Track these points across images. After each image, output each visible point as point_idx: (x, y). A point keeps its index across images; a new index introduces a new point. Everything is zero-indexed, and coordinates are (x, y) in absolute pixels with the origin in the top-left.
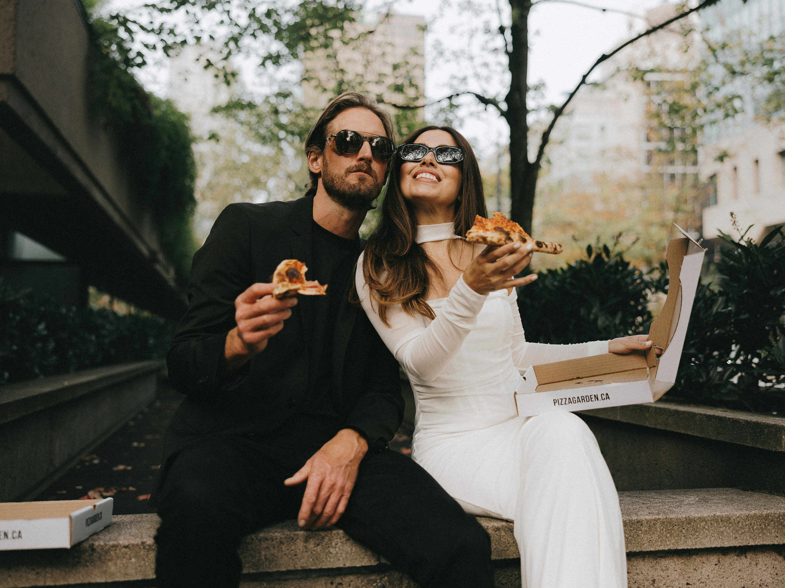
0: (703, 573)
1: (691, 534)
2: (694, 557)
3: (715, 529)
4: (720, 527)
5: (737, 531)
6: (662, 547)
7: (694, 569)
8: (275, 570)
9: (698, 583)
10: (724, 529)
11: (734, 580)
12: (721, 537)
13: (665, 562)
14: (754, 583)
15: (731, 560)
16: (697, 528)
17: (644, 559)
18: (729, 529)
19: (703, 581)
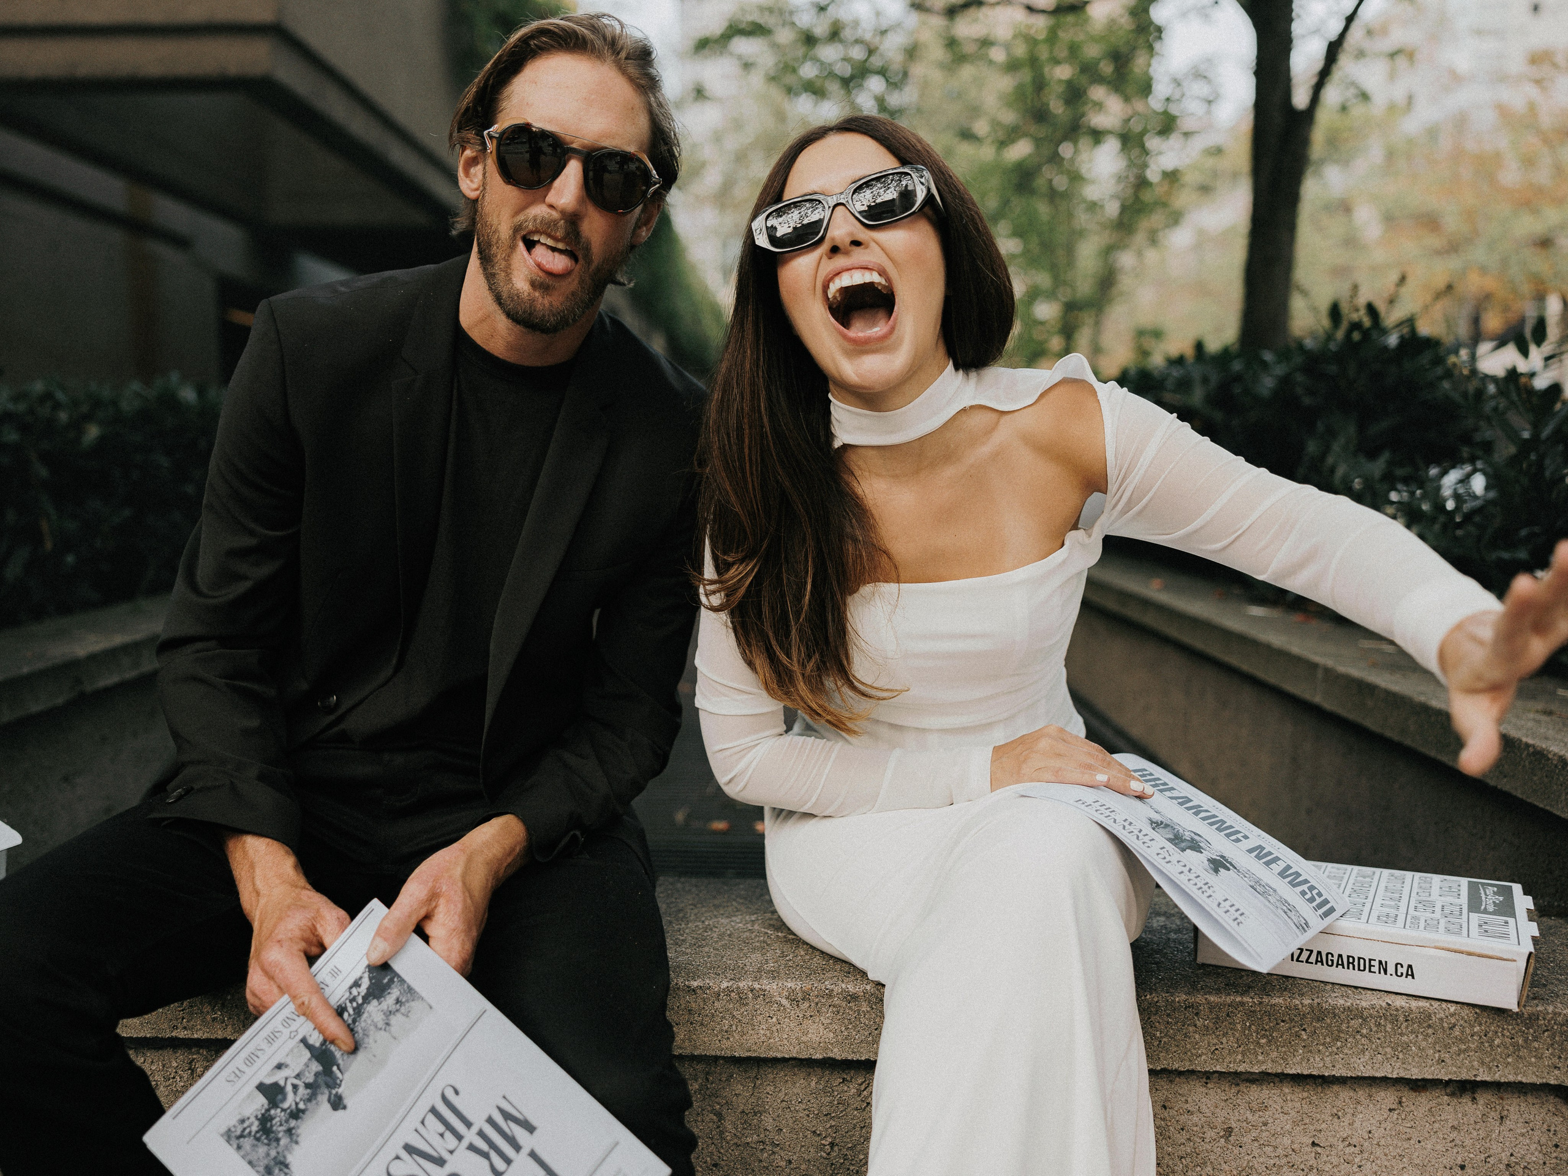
0: (1355, 1125)
1: (1324, 1044)
2: (1336, 1090)
3: (1388, 1038)
4: (1401, 1034)
5: (1447, 1047)
6: (1245, 1064)
7: (1332, 1115)
9: (1341, 1146)
10: (1411, 1038)
11: (1438, 1147)
12: (1401, 1056)
13: (1259, 1094)
14: (1492, 1160)
15: (1433, 1103)
16: (1340, 1031)
17: (1208, 1081)
18: (1425, 1039)
19: (1354, 1141)
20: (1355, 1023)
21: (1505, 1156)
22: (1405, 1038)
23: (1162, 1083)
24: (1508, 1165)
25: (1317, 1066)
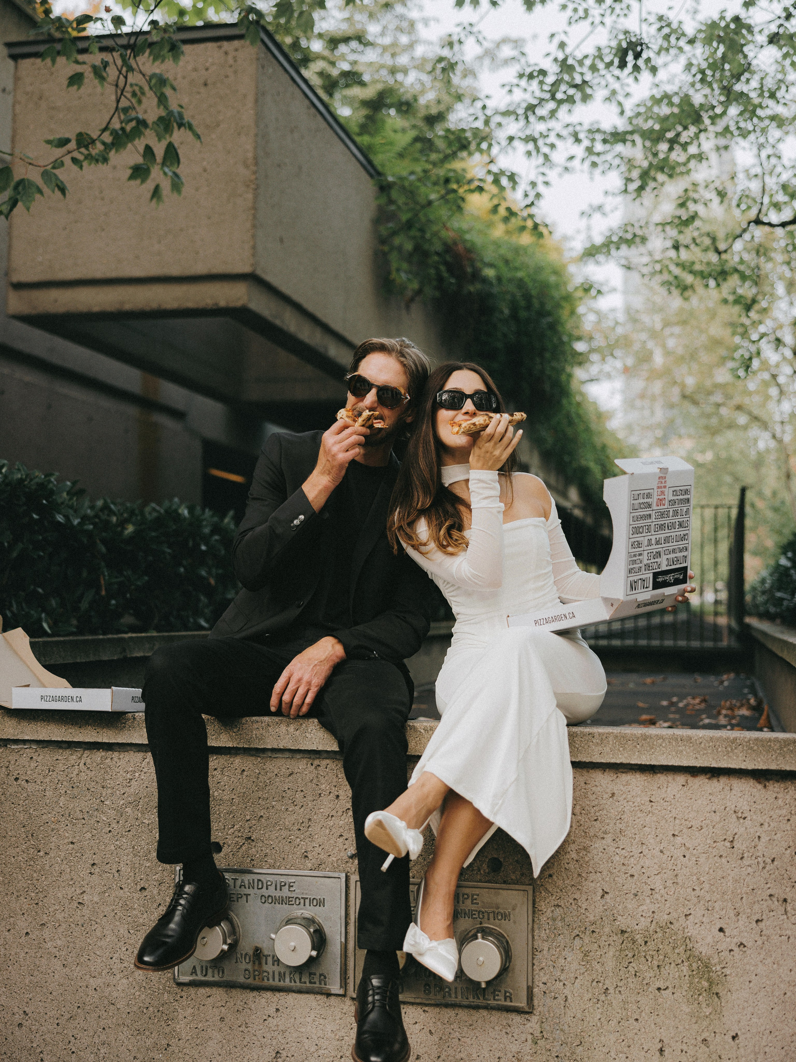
1: (646, 750)
2: (659, 775)
3: (673, 747)
5: (698, 752)
8: (262, 747)
9: (662, 802)
10: (683, 748)
11: (704, 803)
13: (625, 777)
14: (727, 809)
15: (701, 782)
16: (653, 745)
18: (689, 749)
19: (667, 799)
20: (660, 741)
21: (733, 807)
22: (680, 748)
23: (585, 772)
24: (735, 812)
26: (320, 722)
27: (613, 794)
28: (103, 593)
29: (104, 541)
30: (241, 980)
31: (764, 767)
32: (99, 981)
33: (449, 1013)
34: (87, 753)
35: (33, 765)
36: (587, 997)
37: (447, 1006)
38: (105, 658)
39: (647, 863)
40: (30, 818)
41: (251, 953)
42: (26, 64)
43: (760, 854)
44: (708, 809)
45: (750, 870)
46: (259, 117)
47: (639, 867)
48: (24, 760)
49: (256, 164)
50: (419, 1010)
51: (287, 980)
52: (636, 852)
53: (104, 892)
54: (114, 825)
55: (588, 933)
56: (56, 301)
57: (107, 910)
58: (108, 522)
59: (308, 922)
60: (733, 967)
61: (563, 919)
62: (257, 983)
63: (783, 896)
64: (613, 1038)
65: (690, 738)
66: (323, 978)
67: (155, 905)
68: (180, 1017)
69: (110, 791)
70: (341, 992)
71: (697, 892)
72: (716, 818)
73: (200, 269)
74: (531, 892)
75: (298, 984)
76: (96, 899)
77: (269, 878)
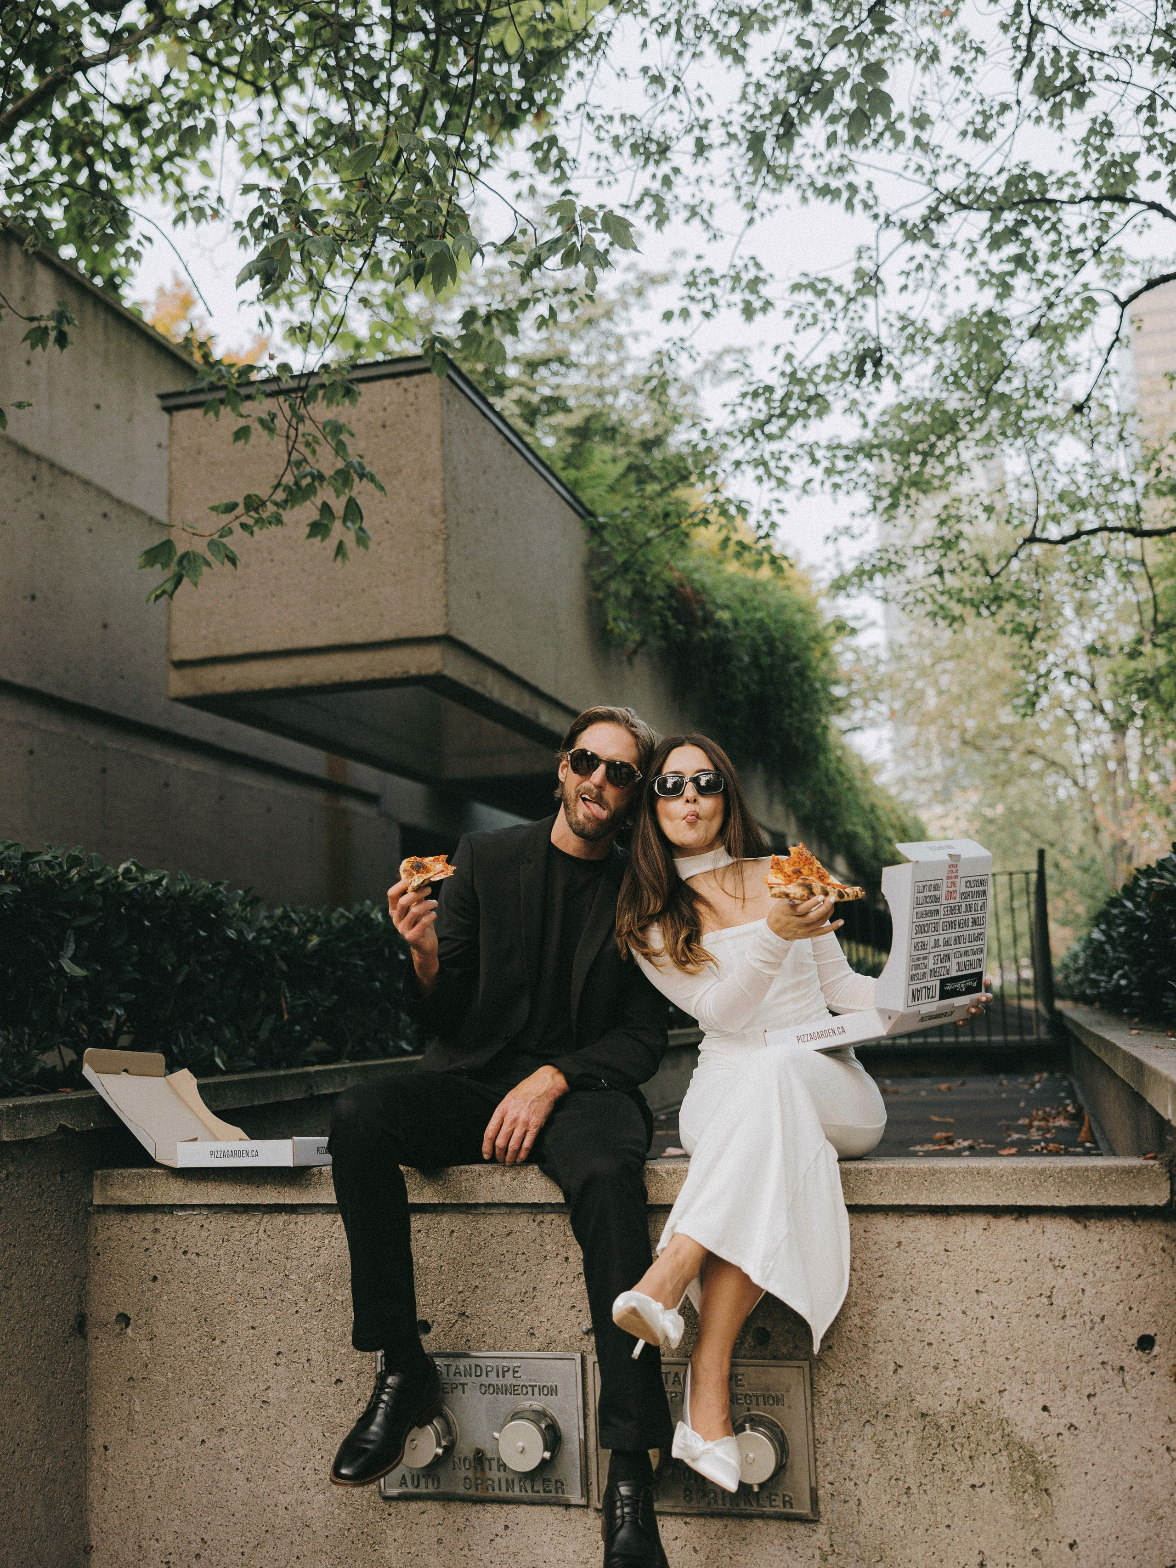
0: (966, 1239)
2: (954, 1218)
3: (969, 1183)
4: (976, 1181)
5: (1000, 1188)
7: (953, 1233)
8: (474, 1201)
9: (960, 1250)
10: (981, 1183)
11: (1011, 1250)
12: (976, 1193)
13: (913, 1222)
14: (1041, 1256)
15: (1006, 1225)
16: (944, 1180)
19: (966, 1247)
20: (952, 1176)
21: (1048, 1253)
23: (863, 1217)
24: (1051, 1260)
25: (936, 1200)
26: (541, 1169)
27: (900, 1243)
28: (286, 1017)
29: (284, 957)
30: (461, 1490)
31: (1082, 1204)
32: (290, 1498)
33: (716, 1525)
34: (266, 1218)
35: (204, 1234)
36: (884, 1498)
37: (713, 1515)
38: (288, 1098)
39: (948, 1328)
40: (202, 1299)
41: (471, 1456)
42: (181, 416)
43: (1085, 1311)
44: (1017, 1257)
45: (1074, 1332)
46: (446, 459)
47: (937, 1332)
48: (193, 1229)
49: (445, 511)
50: (680, 1522)
51: (517, 1489)
52: (932, 1312)
53: (293, 1387)
54: (302, 1304)
55: (880, 1417)
56: (223, 679)
57: (297, 1409)
58: (288, 933)
59: (538, 1416)
60: (1063, 1455)
61: (848, 1402)
62: (480, 1494)
63: (1118, 1364)
64: (920, 1550)
65: (987, 1172)
66: (560, 1484)
67: (354, 1400)
68: (389, 1540)
69: (295, 1263)
70: (583, 1502)
71: (1012, 1362)
72: (1028, 1268)
73: (387, 633)
74: (807, 1369)
75: (530, 1493)
76: (283, 1396)
77: (489, 1362)
